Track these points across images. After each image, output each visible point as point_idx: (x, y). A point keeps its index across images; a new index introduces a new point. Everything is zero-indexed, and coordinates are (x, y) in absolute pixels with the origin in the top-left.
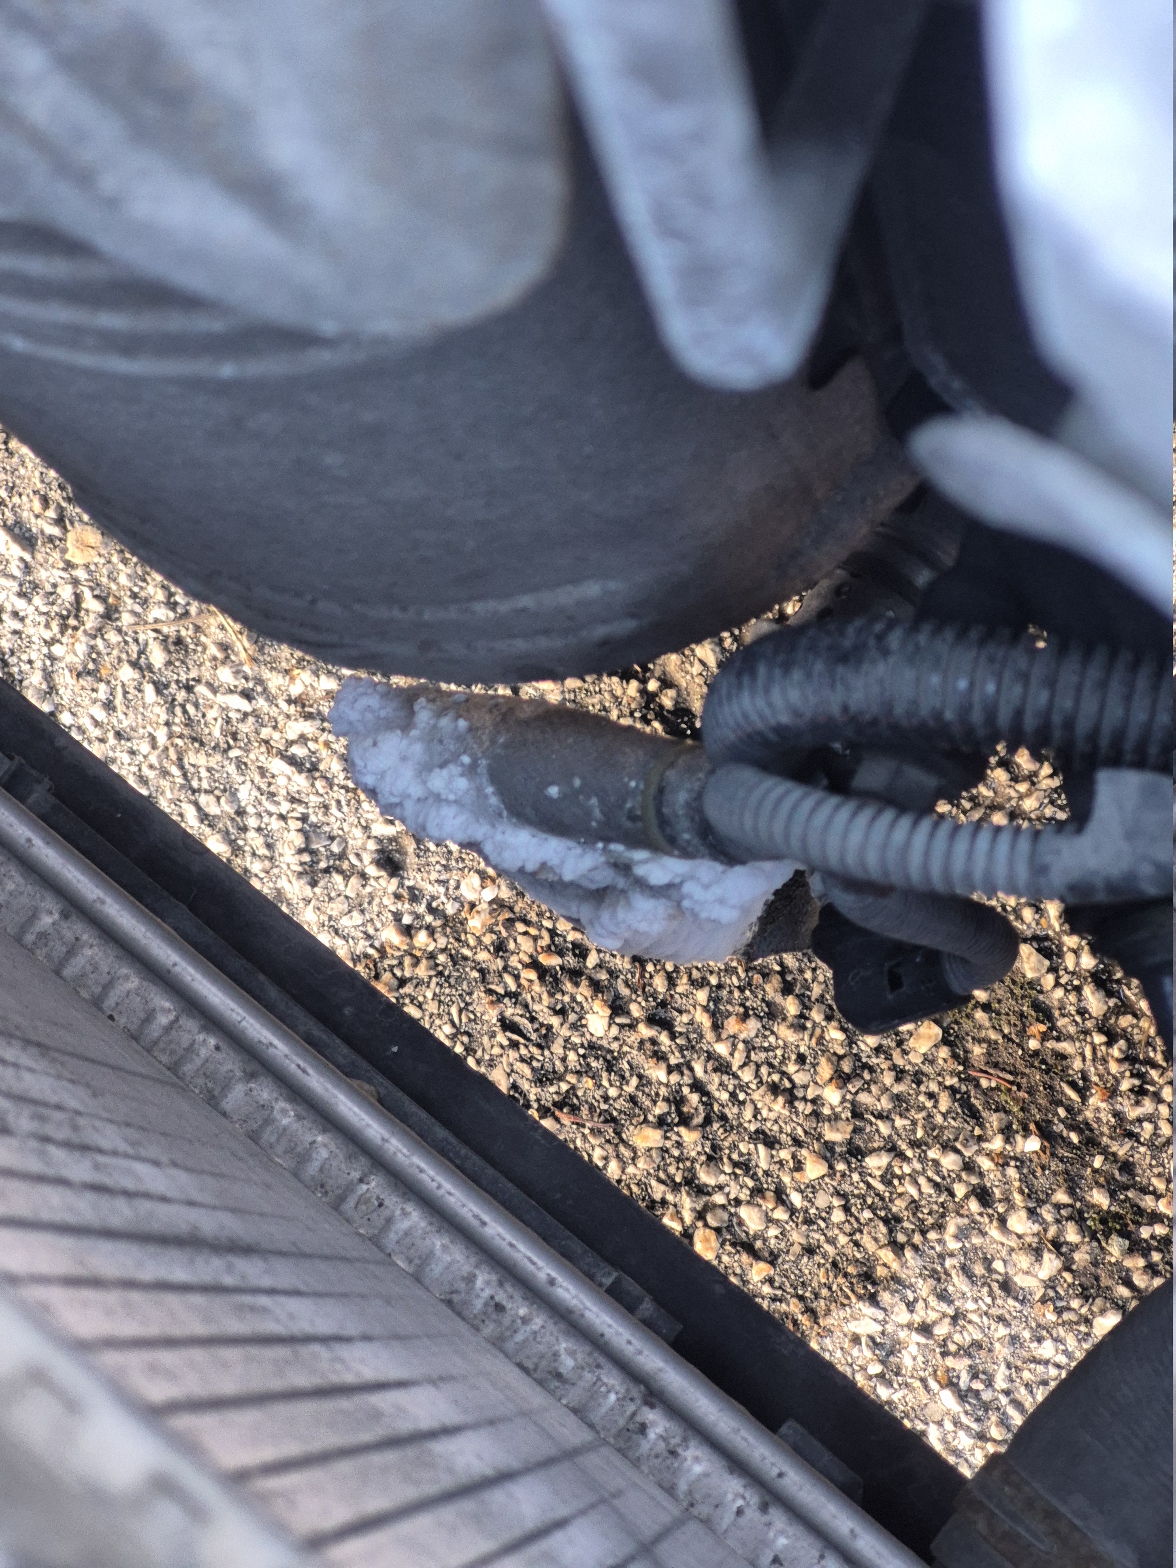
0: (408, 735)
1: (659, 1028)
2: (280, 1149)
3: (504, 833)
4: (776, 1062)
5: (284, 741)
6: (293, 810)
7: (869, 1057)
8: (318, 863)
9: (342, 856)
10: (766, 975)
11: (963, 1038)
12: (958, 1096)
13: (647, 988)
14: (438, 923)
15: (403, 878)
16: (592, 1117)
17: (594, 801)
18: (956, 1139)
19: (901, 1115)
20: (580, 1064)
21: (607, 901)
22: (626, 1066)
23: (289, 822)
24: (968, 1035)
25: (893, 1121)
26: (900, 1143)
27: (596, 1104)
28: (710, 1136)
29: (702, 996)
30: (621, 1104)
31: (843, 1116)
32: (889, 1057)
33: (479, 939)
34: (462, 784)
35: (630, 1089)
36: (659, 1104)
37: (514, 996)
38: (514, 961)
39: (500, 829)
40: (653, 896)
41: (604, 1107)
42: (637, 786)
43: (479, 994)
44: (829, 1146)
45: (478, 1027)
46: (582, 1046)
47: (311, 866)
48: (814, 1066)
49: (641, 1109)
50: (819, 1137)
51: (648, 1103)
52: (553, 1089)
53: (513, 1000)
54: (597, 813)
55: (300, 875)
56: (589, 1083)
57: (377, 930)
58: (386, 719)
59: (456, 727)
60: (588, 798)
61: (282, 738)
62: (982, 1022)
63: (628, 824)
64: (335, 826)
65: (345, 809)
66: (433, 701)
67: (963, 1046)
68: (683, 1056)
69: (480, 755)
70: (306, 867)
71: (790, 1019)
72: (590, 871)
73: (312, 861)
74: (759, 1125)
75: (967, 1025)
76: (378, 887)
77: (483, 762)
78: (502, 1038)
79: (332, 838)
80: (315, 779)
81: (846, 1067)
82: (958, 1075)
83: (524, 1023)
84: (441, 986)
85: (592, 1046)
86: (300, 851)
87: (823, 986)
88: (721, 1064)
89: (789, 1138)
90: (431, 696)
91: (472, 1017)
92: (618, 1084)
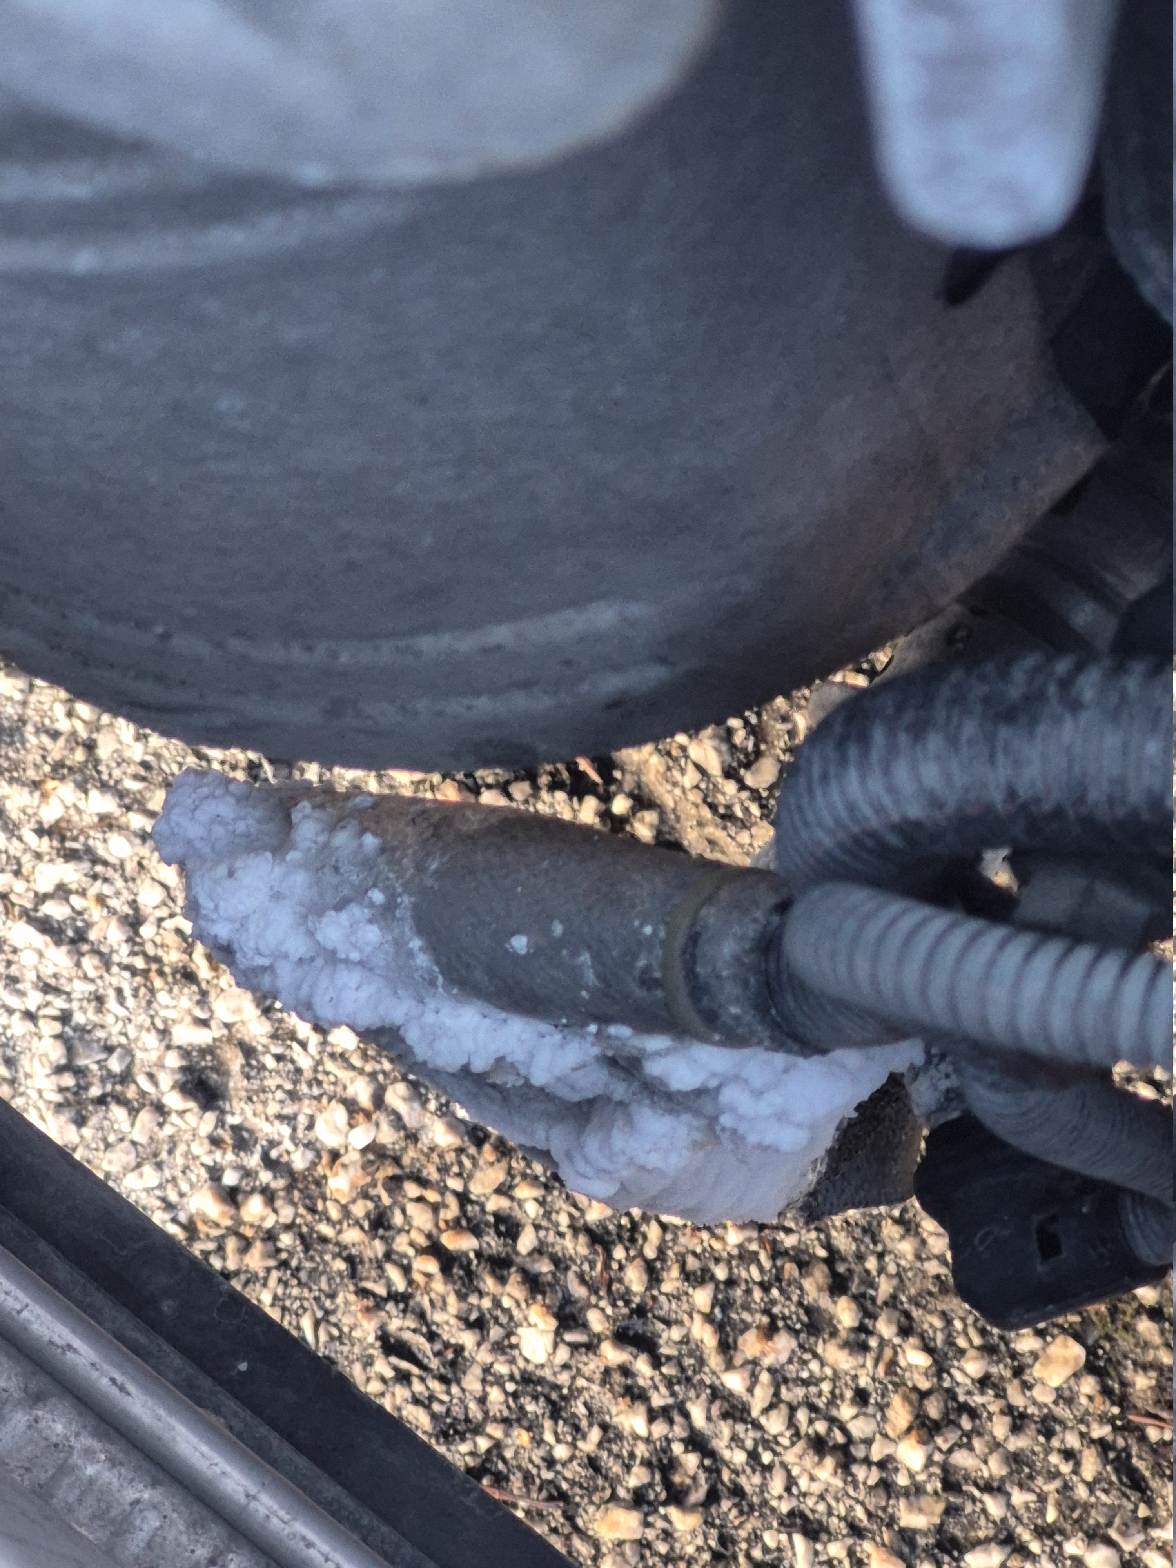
0: (283, 860)
1: (635, 1351)
2: (84, 1513)
3: (437, 1012)
4: (821, 1403)
5: (31, 895)
6: (47, 1004)
7: (969, 1393)
8: (86, 1088)
9: (126, 1077)
10: (804, 1262)
11: (1119, 1363)
12: (1112, 1455)
13: (615, 1286)
14: (279, 1184)
15: (223, 1112)
16: (529, 1491)
17: (585, 958)
18: (1109, 1524)
19: (1021, 1486)
20: (509, 1407)
21: (595, 1121)
22: (581, 1410)
23: (41, 1023)
24: (1126, 1357)
25: (1008, 1495)
26: (1019, 1530)
27: (534, 1471)
28: (717, 1522)
29: (702, 1297)
30: (575, 1471)
31: (929, 1488)
32: (1001, 1394)
33: (345, 1210)
34: (372, 934)
35: (590, 1444)
36: (636, 1469)
37: (402, 1299)
38: (401, 1244)
39: (432, 1004)
40: (671, 1111)
41: (548, 1475)
42: (655, 932)
43: (346, 1296)
44: (907, 1536)
45: (346, 1349)
46: (512, 1378)
47: (76, 1094)
48: (882, 1407)
49: (606, 1478)
50: (891, 1522)
51: (616, 1469)
52: (464, 1448)
53: (401, 1306)
54: (590, 977)
55: (59, 1107)
56: (522, 1437)
57: (182, 1195)
58: (247, 835)
59: (361, 846)
60: (575, 954)
61: (28, 890)
62: (1148, 1338)
63: (640, 993)
64: (115, 1030)
65: (130, 1002)
66: (321, 806)
67: (1120, 1376)
68: (673, 1394)
69: (400, 890)
70: (69, 1095)
71: (843, 1334)
72: (574, 1069)
73: (78, 1085)
74: (794, 1503)
75: (1125, 1342)
76: (183, 1126)
77: (406, 900)
78: (383, 1366)
79: (109, 1049)
80: (82, 955)
81: (933, 1409)
82: (1111, 1421)
83: (419, 1343)
84: (286, 1284)
85: (527, 1379)
86: (59, 1070)
87: (895, 1282)
88: (734, 1407)
89: (843, 1524)
90: (318, 800)
91: (336, 1333)
92: (569, 1438)
